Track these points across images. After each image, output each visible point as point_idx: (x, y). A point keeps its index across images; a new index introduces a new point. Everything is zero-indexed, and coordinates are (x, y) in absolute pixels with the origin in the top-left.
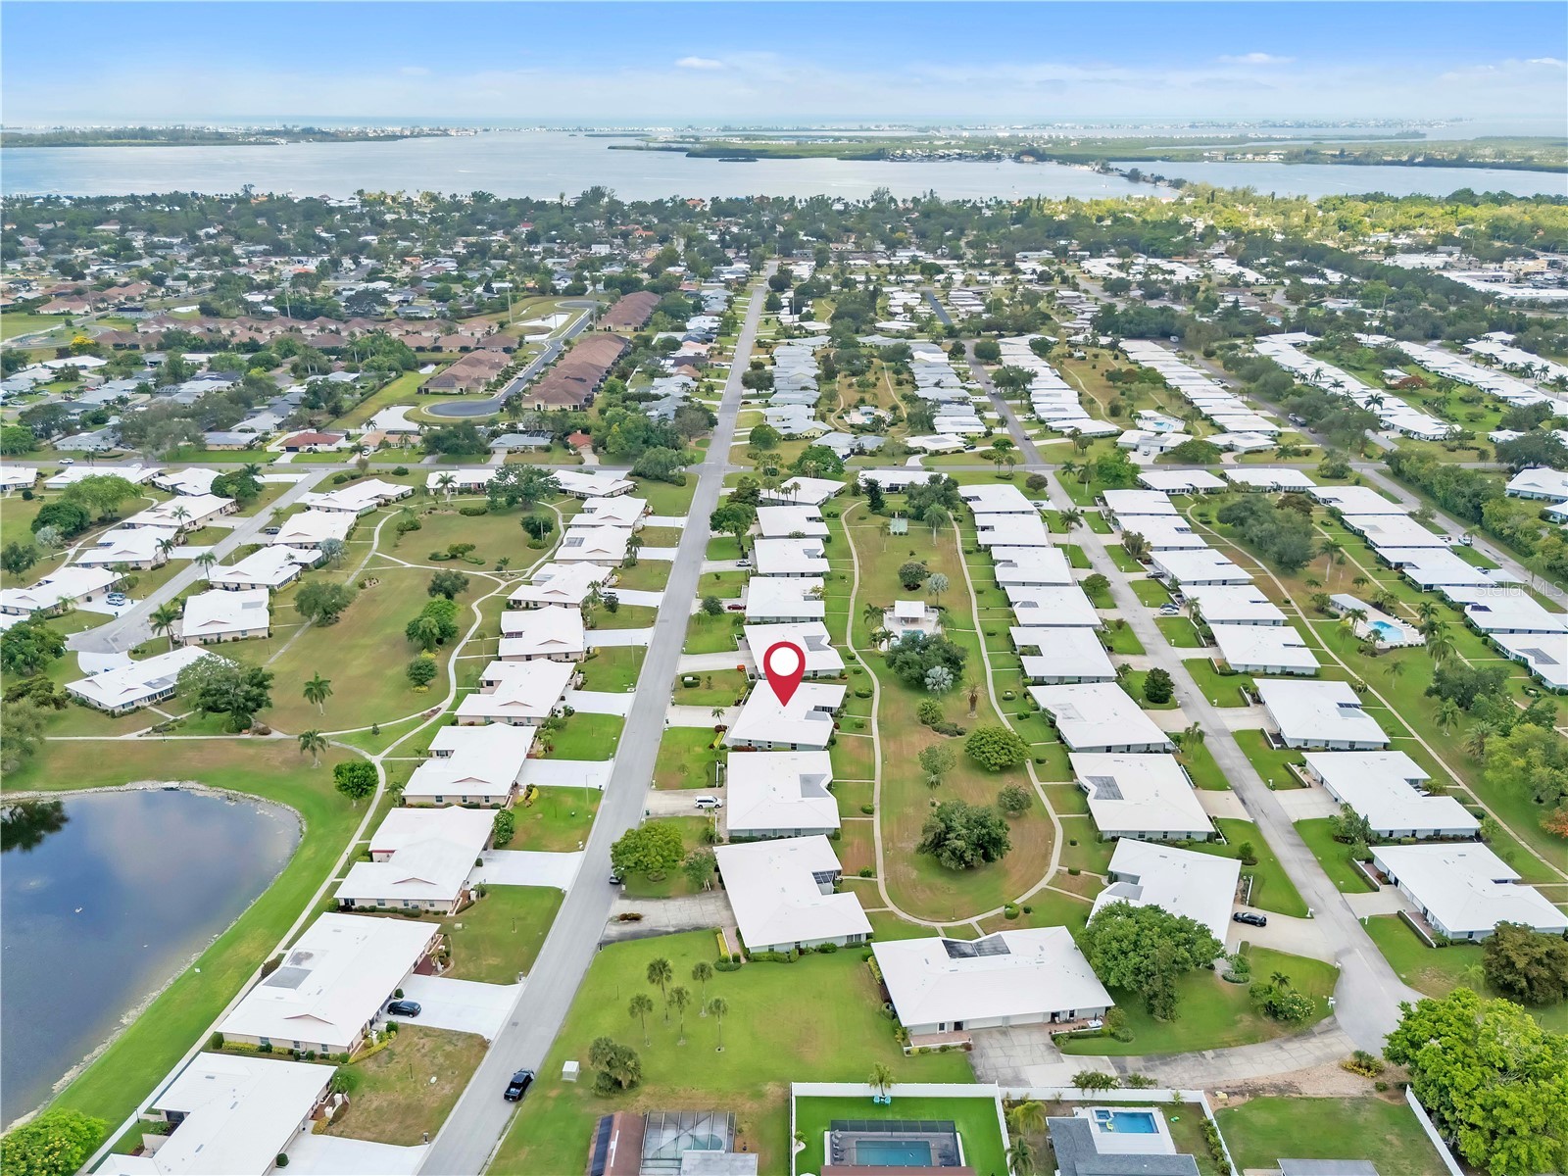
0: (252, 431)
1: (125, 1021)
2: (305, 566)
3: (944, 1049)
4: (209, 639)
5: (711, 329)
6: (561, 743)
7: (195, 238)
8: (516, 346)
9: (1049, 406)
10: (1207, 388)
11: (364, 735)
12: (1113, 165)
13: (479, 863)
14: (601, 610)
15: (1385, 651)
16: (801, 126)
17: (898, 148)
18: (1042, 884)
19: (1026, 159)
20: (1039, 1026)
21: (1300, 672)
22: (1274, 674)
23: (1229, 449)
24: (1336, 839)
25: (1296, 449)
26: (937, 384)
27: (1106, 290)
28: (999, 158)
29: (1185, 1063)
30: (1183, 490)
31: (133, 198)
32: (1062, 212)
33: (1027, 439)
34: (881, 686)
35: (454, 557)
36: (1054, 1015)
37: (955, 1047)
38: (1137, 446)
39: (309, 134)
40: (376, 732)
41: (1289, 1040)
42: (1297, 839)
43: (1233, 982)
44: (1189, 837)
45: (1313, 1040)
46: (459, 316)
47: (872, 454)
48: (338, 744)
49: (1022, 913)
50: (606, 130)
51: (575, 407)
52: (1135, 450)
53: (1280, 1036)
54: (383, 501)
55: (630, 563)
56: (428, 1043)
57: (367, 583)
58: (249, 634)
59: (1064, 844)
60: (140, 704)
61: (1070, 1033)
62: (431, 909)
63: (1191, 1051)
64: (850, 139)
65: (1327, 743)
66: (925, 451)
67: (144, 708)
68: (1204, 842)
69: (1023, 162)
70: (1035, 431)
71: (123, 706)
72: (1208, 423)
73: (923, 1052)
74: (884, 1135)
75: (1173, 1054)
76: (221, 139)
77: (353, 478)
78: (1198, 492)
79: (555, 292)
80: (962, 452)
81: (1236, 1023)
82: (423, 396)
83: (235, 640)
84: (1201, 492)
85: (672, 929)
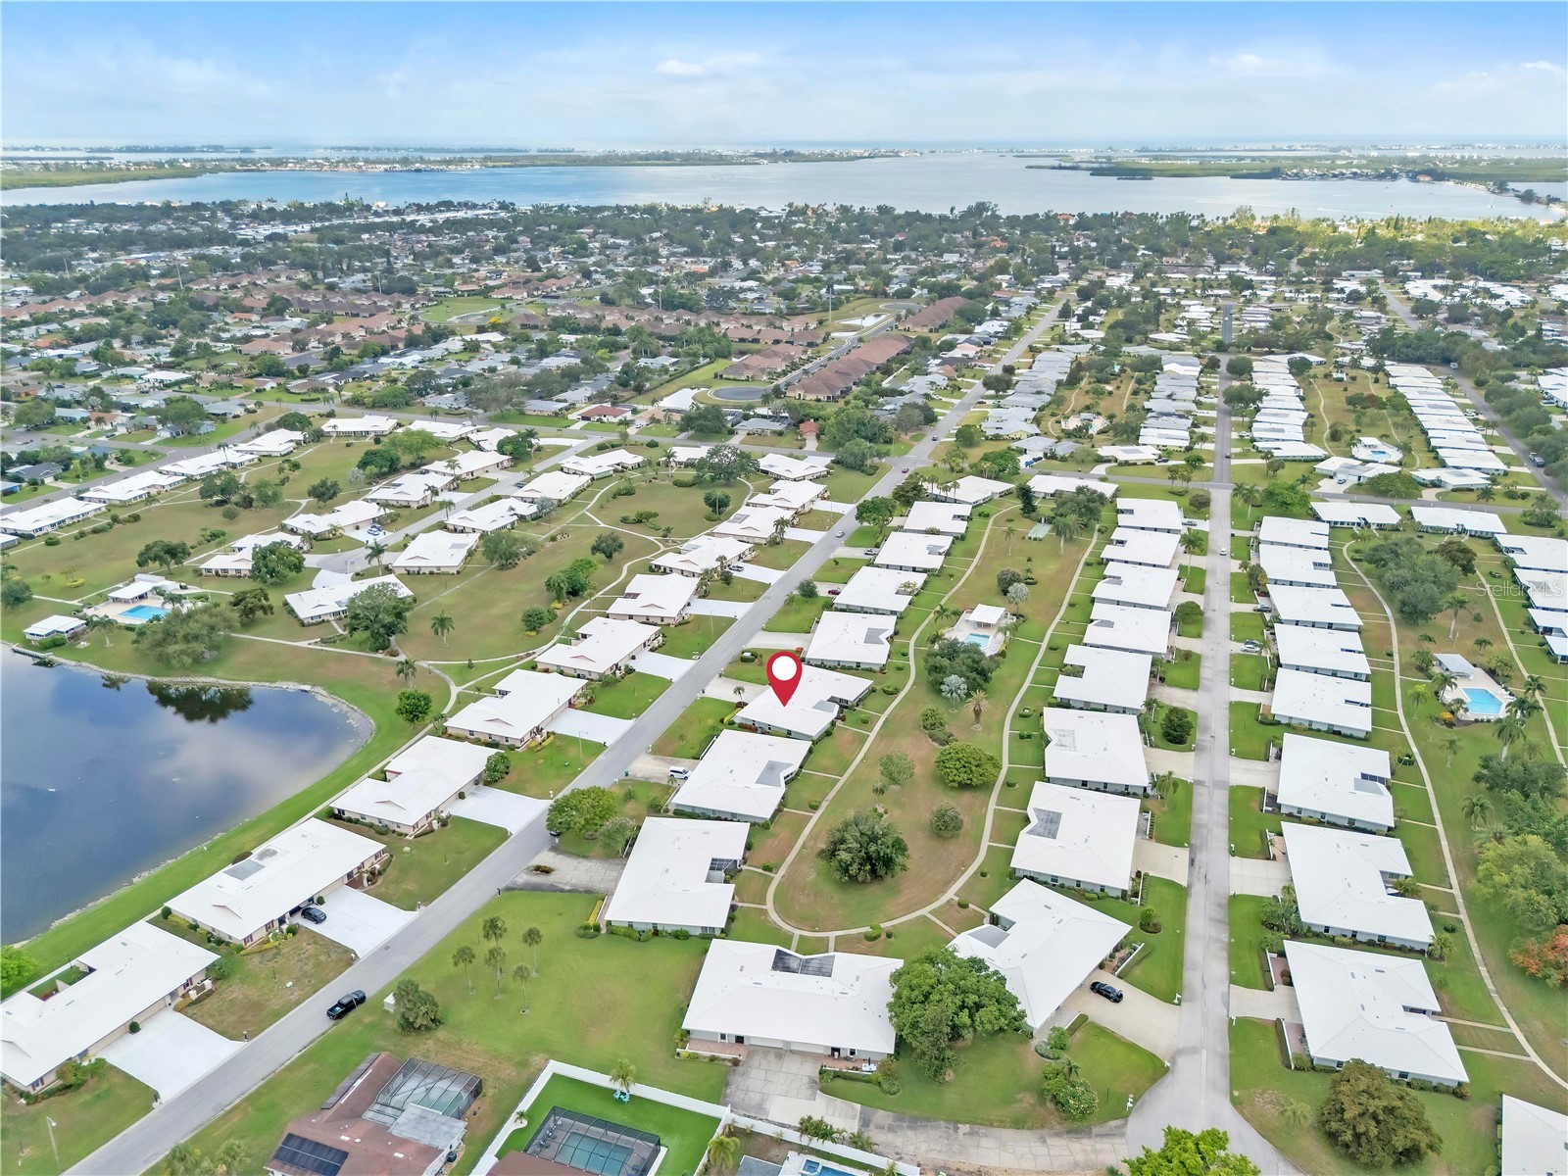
0: (565, 401)
1: (135, 880)
2: (522, 518)
3: (713, 1059)
4: (411, 570)
5: (997, 333)
6: (605, 698)
7: (640, 240)
8: (820, 341)
9: (1268, 426)
10: (1453, 418)
11: (461, 667)
12: (1511, 185)
13: (461, 796)
14: (719, 581)
15: (1468, 723)
16: (1215, 147)
17: (1295, 167)
18: (925, 911)
19: (1422, 179)
20: (816, 1057)
21: (1348, 732)
22: (1319, 730)
23: (1436, 484)
24: (1263, 923)
25: (1512, 491)
26: (1170, 397)
27: (1413, 312)
28: (1395, 177)
29: (933, 1133)
30: (1353, 524)
31: (619, 208)
32: (1421, 232)
33: (1228, 457)
34: (914, 684)
35: (640, 522)
36: (835, 1049)
37: (724, 1060)
38: (1335, 474)
39: (790, 156)
40: (470, 666)
41: (1058, 1135)
42: (1221, 914)
43: (1042, 1055)
44: (1102, 890)
45: (1086, 1141)
46: (793, 312)
47: (1063, 459)
48: (438, 672)
49: (884, 936)
50: (1035, 151)
51: (829, 398)
52: (1331, 477)
53: (1052, 1128)
54: (620, 468)
55: (774, 542)
56: (311, 949)
57: (559, 537)
58: (442, 570)
59: (975, 873)
60: (326, 618)
61: (840, 1071)
62: (397, 830)
63: (947, 1121)
64: (1254, 159)
65: (1323, 815)
66: (1116, 461)
67: (328, 621)
68: (1117, 898)
69: (1418, 181)
70: (1238, 450)
71: (312, 618)
72: (1433, 455)
73: (694, 1058)
74: (597, 1131)
75: (928, 1120)
76: (721, 160)
77: (613, 446)
78: (1369, 527)
79: (886, 295)
80: (1152, 464)
81: (1015, 1101)
82: (718, 380)
83: (431, 573)
84: (1373, 527)
85: (568, 888)
